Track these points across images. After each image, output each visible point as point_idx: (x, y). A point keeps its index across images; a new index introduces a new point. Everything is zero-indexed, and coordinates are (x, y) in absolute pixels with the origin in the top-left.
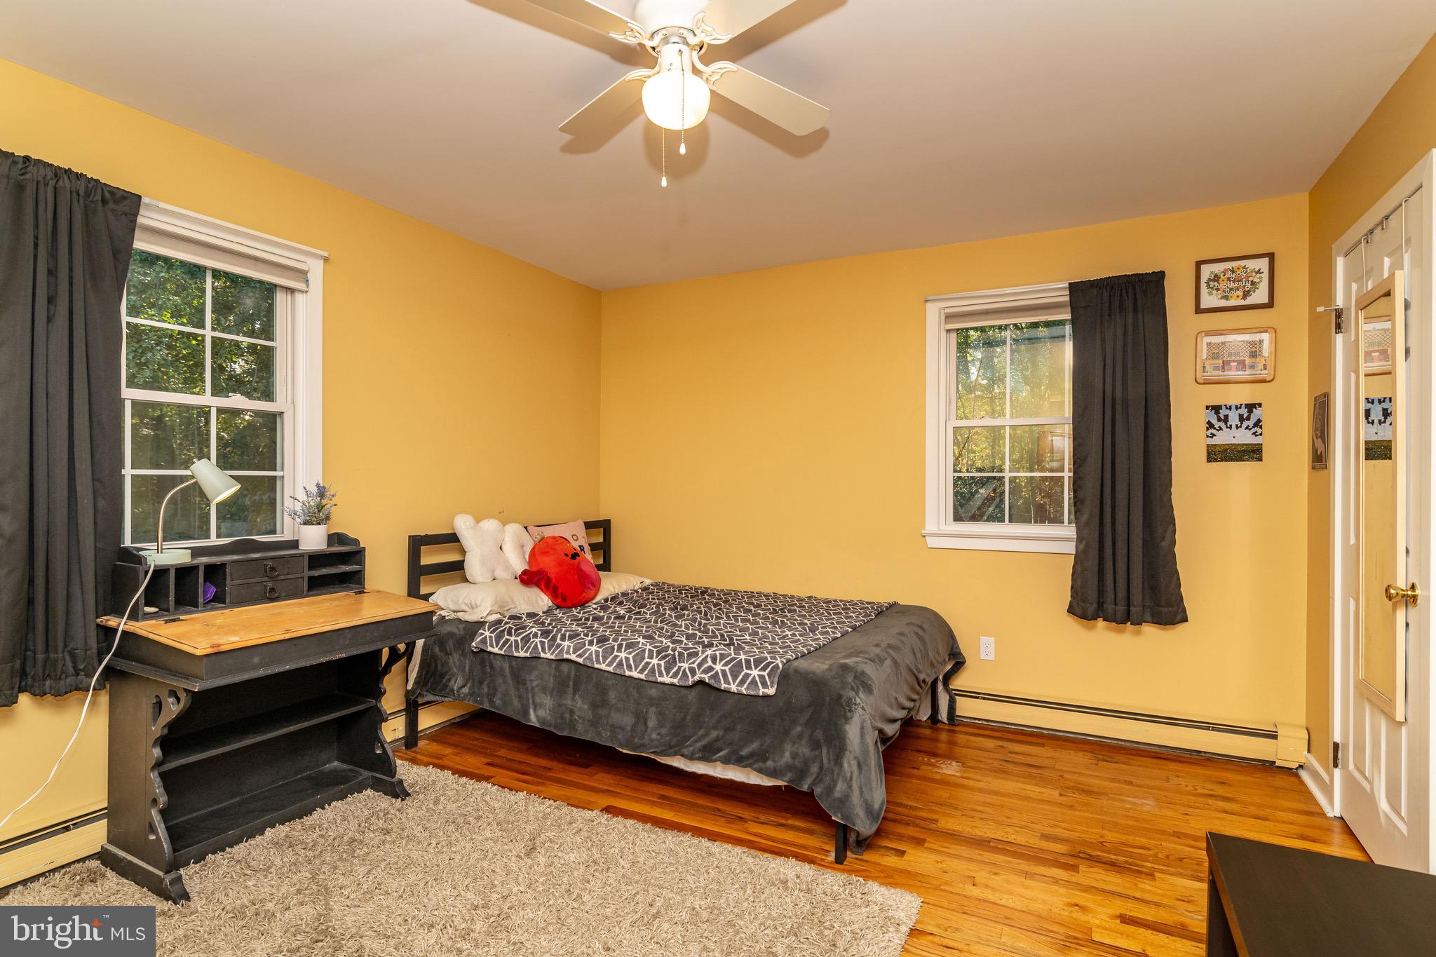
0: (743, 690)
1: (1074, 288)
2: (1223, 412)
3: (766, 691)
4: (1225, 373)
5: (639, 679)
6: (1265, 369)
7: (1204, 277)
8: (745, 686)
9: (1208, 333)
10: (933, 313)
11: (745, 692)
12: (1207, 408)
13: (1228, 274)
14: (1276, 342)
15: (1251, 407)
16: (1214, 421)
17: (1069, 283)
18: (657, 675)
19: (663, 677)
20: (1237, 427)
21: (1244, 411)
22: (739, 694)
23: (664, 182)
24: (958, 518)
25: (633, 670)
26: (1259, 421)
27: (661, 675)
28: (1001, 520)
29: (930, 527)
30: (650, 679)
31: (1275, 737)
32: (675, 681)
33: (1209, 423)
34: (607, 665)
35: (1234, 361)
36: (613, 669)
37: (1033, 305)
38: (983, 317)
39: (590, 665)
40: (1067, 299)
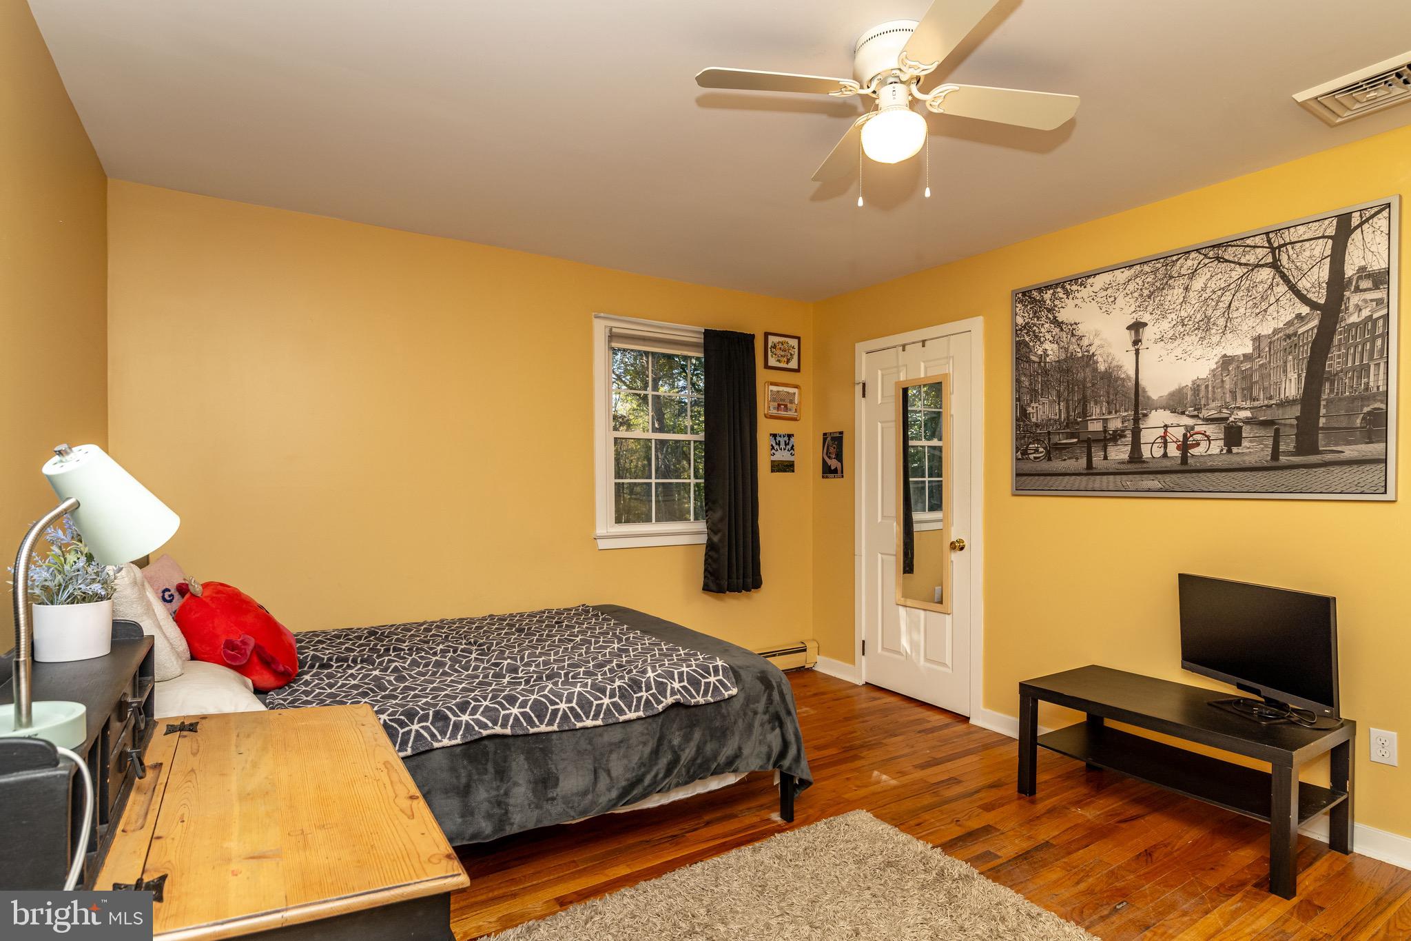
0: (710, 699)
1: (708, 333)
2: (778, 438)
3: (730, 692)
4: (779, 412)
5: (595, 727)
6: (796, 412)
7: (770, 345)
8: (710, 695)
9: (773, 384)
10: (600, 330)
11: (712, 701)
12: (771, 434)
13: (780, 346)
14: (800, 394)
15: (790, 436)
16: (774, 445)
17: (705, 330)
18: (617, 715)
19: (626, 714)
20: (784, 449)
21: (786, 438)
22: (708, 704)
23: (860, 202)
24: (618, 521)
25: (584, 719)
26: (793, 446)
27: (621, 712)
28: (649, 520)
29: (600, 531)
30: (610, 721)
31: (805, 650)
32: (641, 714)
33: (772, 445)
34: (547, 725)
35: (783, 405)
36: (558, 727)
37: (677, 340)
38: (642, 342)
39: (521, 732)
40: (702, 341)
